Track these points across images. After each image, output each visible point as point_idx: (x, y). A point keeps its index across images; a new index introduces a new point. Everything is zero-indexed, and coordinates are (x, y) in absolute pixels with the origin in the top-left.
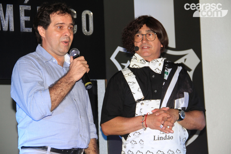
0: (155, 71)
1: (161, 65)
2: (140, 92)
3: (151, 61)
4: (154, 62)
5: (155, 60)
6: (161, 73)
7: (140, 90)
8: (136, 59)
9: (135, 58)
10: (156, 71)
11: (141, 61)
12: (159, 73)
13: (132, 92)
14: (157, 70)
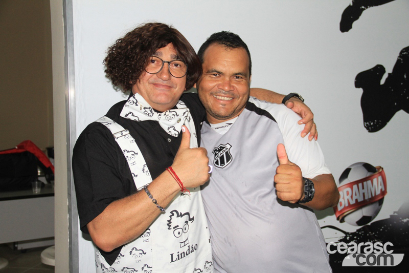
0: (167, 131)
1: (180, 122)
2: (147, 173)
3: (164, 113)
4: (171, 114)
5: (172, 110)
6: (177, 136)
7: (146, 169)
8: (136, 103)
9: (134, 102)
10: (170, 132)
11: (146, 110)
12: (175, 136)
13: (132, 172)
14: (171, 129)
